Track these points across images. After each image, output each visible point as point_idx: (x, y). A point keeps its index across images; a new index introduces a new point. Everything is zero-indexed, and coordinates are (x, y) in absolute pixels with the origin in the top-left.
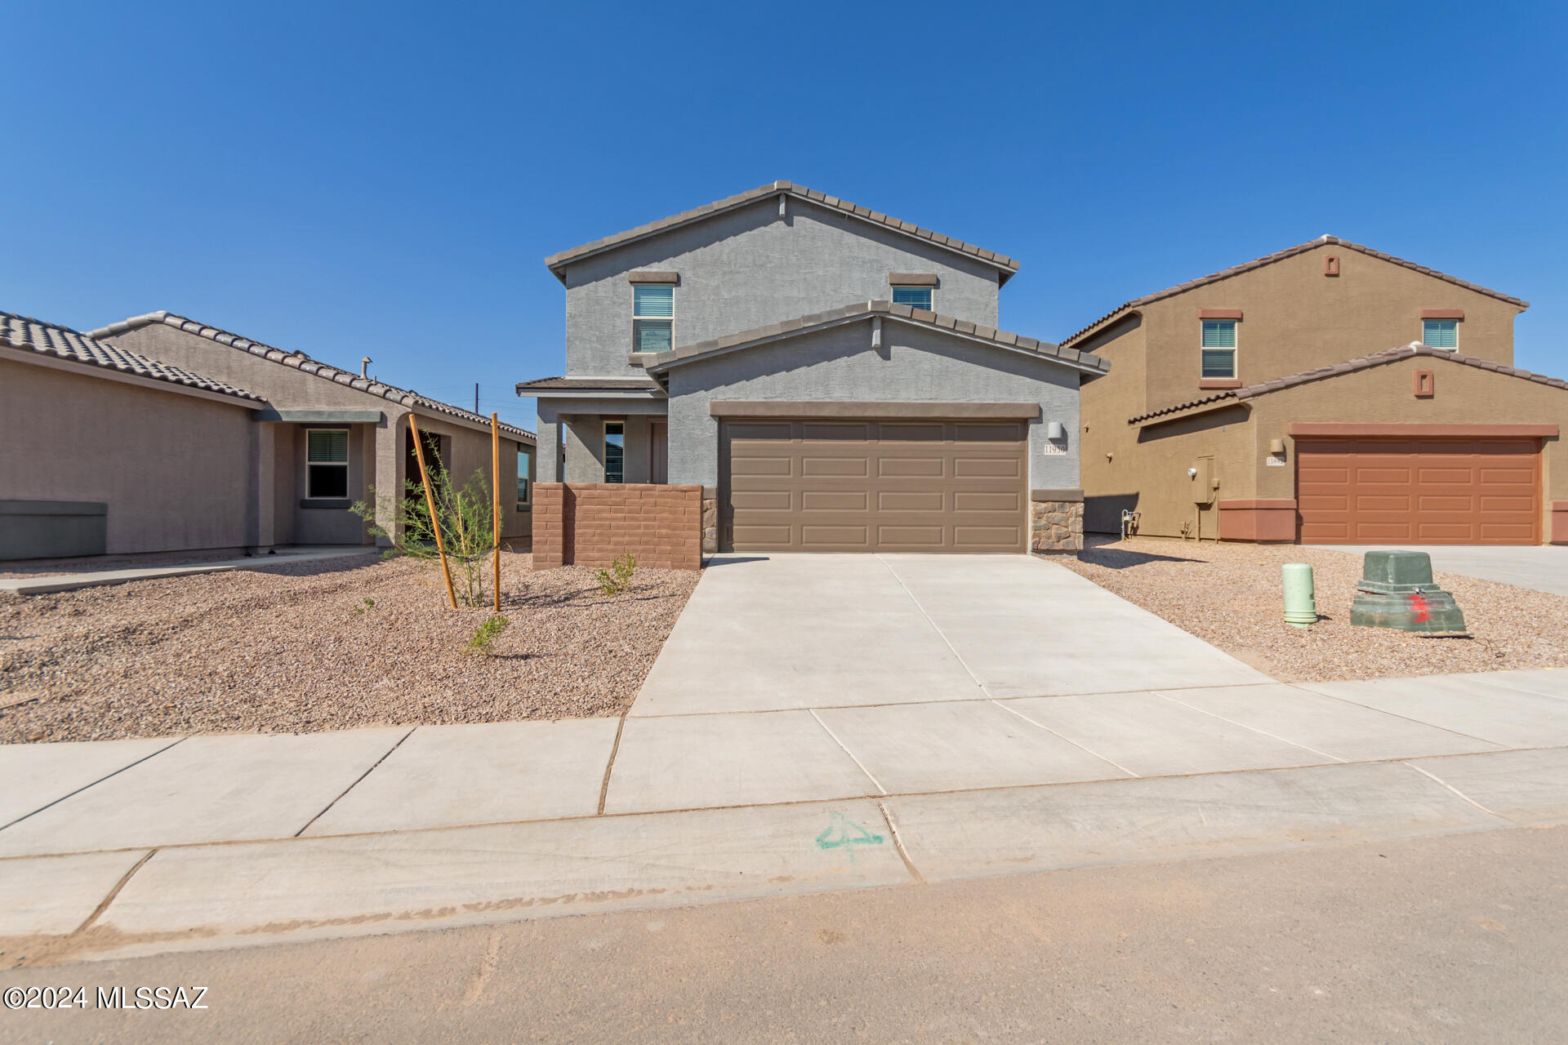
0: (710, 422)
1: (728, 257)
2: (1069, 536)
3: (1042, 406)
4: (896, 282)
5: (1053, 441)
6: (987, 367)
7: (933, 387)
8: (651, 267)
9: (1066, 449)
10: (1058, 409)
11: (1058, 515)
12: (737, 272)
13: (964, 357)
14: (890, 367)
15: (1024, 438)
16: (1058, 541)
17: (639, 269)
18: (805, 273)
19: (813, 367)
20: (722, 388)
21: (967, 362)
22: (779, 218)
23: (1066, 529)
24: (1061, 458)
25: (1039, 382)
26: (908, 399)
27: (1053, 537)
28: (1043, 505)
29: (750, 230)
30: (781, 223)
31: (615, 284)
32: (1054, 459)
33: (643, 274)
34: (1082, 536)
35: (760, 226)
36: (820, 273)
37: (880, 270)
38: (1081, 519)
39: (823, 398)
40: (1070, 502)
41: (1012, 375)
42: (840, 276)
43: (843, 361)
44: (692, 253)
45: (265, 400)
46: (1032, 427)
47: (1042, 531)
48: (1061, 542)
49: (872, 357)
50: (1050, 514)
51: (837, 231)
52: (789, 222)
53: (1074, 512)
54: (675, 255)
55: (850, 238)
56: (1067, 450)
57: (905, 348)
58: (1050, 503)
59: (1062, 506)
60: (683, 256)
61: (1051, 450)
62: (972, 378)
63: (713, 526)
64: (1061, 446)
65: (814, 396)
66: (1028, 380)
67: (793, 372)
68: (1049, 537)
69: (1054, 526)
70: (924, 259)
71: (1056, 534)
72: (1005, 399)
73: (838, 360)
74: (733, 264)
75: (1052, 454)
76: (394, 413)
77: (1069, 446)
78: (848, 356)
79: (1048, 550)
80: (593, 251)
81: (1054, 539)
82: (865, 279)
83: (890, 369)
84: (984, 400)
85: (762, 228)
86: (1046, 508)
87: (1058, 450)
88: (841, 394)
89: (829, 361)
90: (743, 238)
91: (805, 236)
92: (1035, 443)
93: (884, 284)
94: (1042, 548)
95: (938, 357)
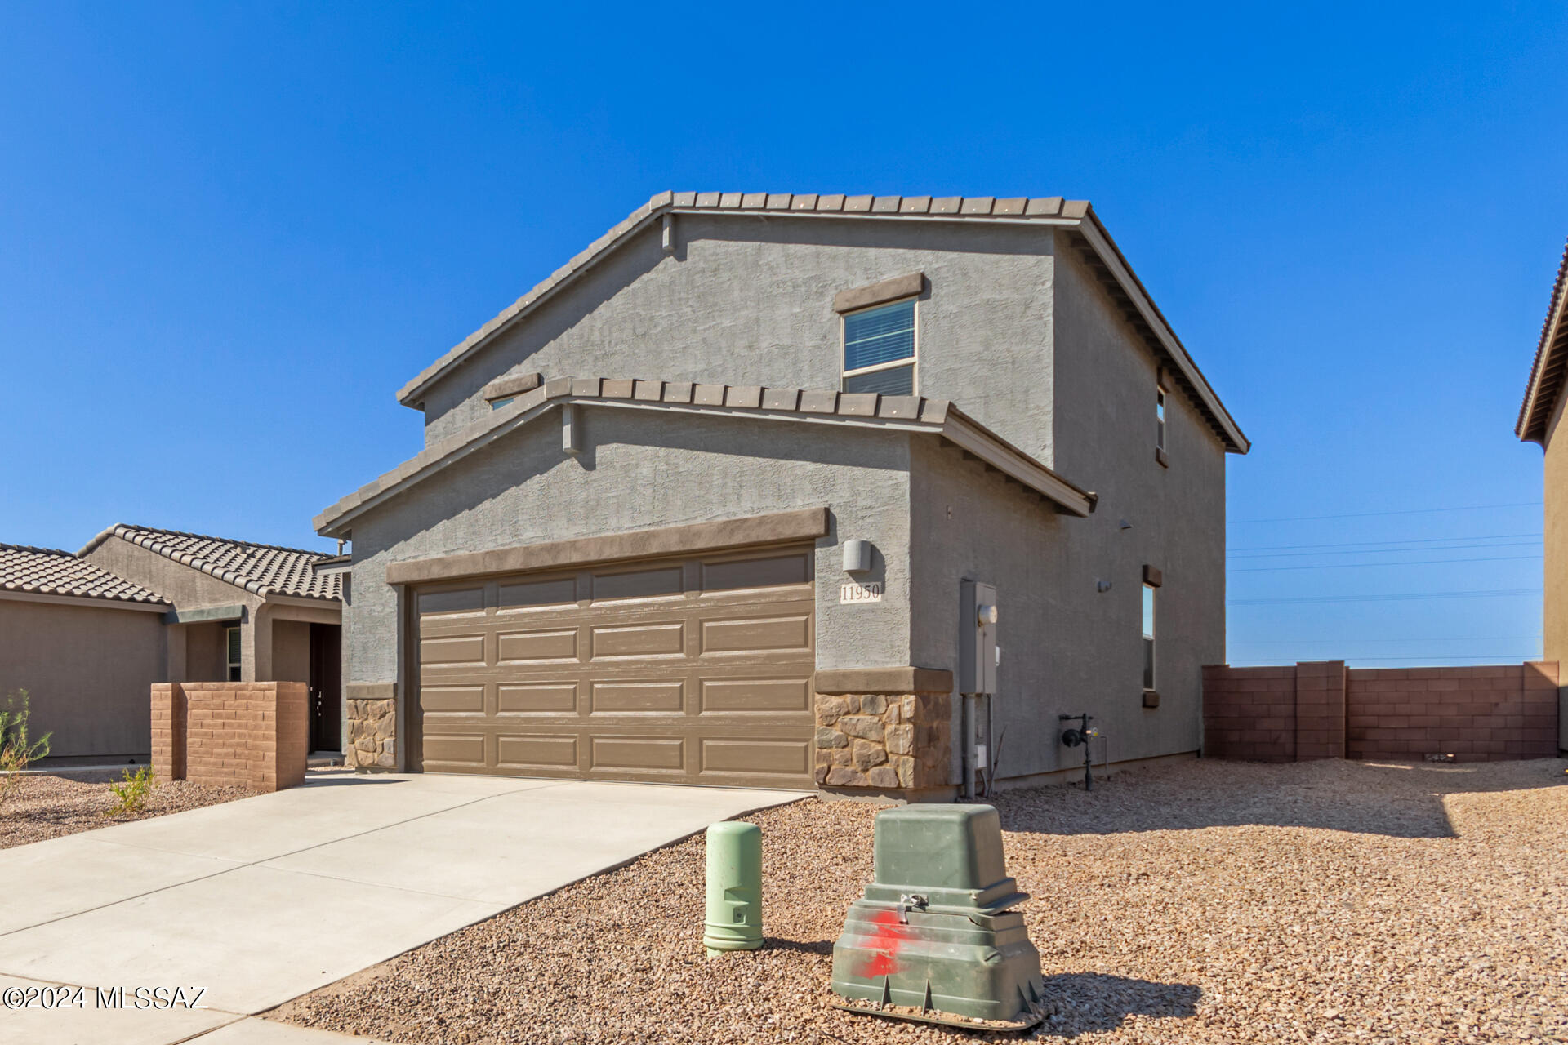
0: (389, 593)
1: (601, 334)
2: (887, 761)
3: (835, 511)
4: (846, 306)
5: (855, 575)
6: (740, 454)
7: (656, 503)
8: (510, 374)
9: (881, 590)
10: (868, 513)
11: (864, 719)
12: (613, 354)
13: (702, 444)
14: (595, 480)
15: (807, 576)
16: (865, 770)
17: (498, 381)
18: (705, 330)
19: (499, 498)
20: (401, 545)
21: (707, 450)
22: (665, 254)
23: (880, 747)
24: (873, 609)
25: (831, 467)
26: (619, 529)
27: (855, 760)
28: (835, 701)
29: (628, 284)
30: (671, 259)
31: (472, 408)
32: (860, 611)
33: (500, 387)
34: (912, 760)
35: (641, 274)
36: (727, 323)
37: (822, 293)
38: (909, 726)
39: (510, 543)
40: (888, 693)
41: (782, 462)
42: (758, 320)
43: (535, 482)
44: (557, 340)
45: (168, 602)
46: (819, 552)
47: (833, 750)
48: (871, 771)
49: (570, 468)
50: (848, 717)
51: (750, 247)
52: (681, 256)
53: (895, 712)
54: (537, 349)
55: (774, 252)
56: (883, 591)
57: (615, 445)
58: (849, 696)
59: (873, 702)
60: (546, 348)
61: (853, 595)
62: (715, 478)
63: (391, 736)
64: (872, 584)
65: (500, 542)
66: (810, 466)
67: (477, 508)
68: (847, 761)
69: (859, 741)
70: (901, 251)
71: (860, 756)
72: (772, 507)
73: (528, 482)
74: (606, 342)
75: (855, 601)
76: (254, 605)
77: (887, 584)
78: (541, 474)
79: (843, 785)
80: (442, 369)
81: (856, 766)
82: (796, 315)
83: (595, 484)
84: (735, 514)
85: (645, 277)
86: (839, 706)
87: (866, 593)
88: (531, 534)
89: (518, 485)
90: (618, 300)
91: (703, 271)
92: (825, 584)
93: (829, 316)
94: (833, 782)
95: (662, 451)
